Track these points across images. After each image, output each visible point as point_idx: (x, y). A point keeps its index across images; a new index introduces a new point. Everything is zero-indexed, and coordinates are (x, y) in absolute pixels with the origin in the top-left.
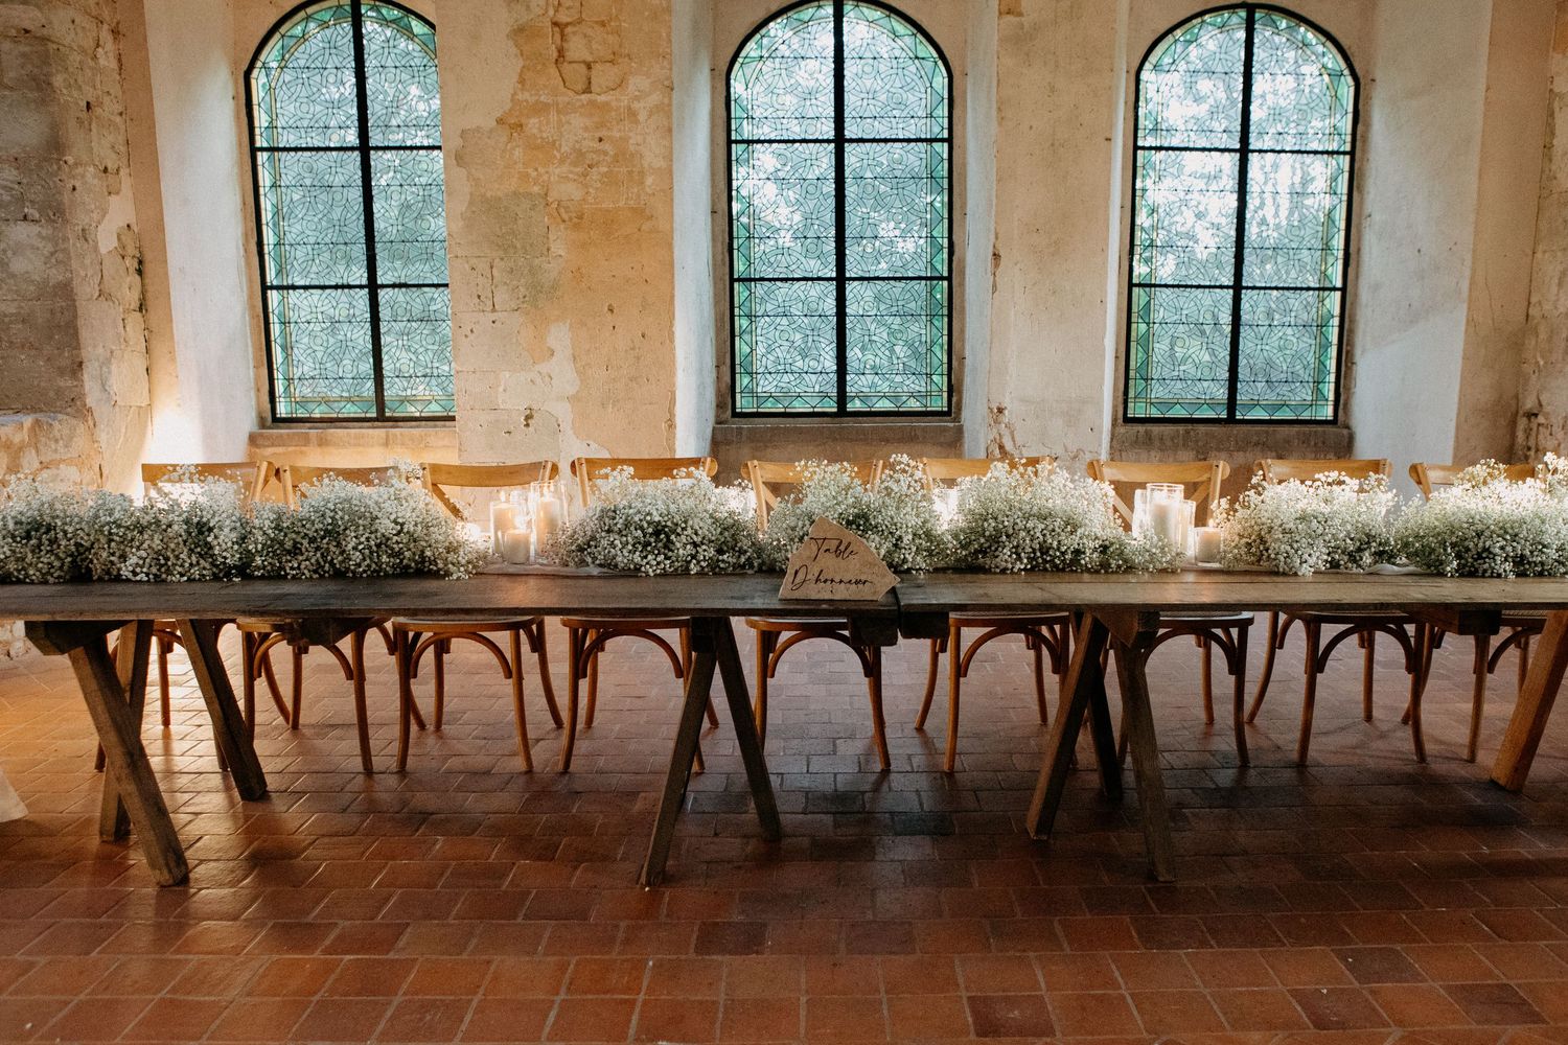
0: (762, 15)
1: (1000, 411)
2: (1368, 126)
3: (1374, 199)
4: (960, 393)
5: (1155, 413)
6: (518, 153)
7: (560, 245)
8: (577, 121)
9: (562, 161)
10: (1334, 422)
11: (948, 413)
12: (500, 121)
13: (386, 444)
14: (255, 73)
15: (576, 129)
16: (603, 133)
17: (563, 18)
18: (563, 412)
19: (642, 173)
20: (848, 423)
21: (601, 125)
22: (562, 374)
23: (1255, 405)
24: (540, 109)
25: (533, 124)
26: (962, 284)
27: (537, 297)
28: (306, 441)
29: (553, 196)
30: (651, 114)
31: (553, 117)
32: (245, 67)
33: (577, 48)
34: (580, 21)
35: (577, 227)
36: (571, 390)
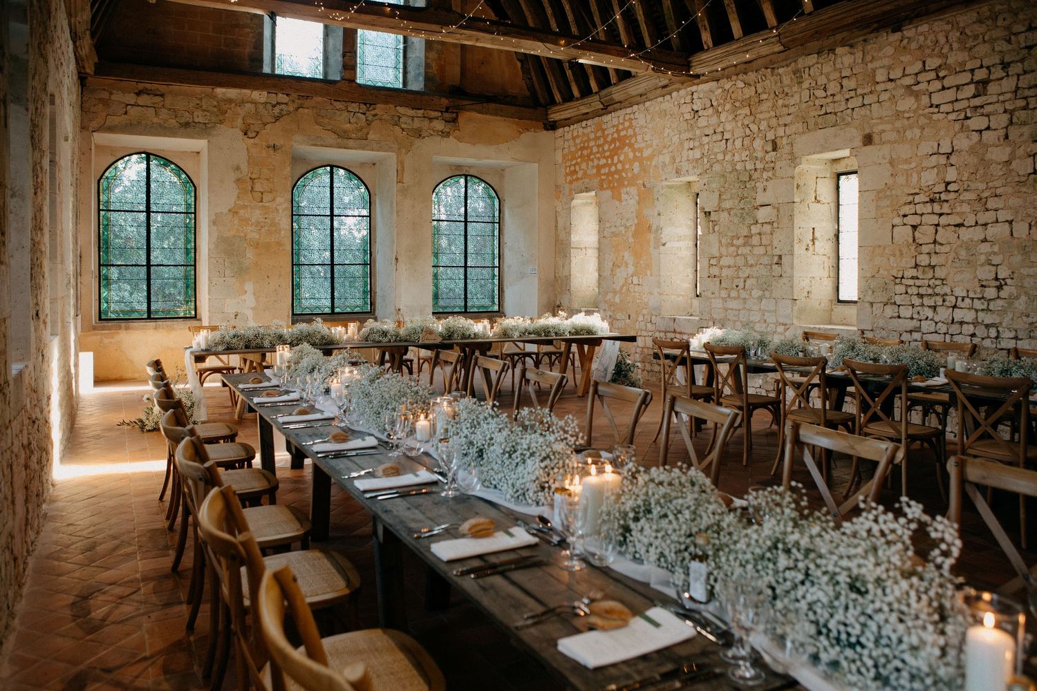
0: (305, 171)
1: (399, 310)
2: (504, 214)
3: (507, 238)
4: (375, 305)
5: (441, 310)
6: (236, 222)
7: (250, 254)
8: (258, 212)
9: (252, 225)
10: (499, 311)
11: (370, 312)
12: (230, 210)
13: (156, 328)
14: (102, 181)
15: (257, 215)
16: (266, 216)
17: (253, 176)
18: (250, 313)
19: (280, 230)
20: (336, 316)
21: (266, 213)
22: (249, 299)
23: (473, 307)
24: (245, 207)
25: (242, 212)
26: (375, 266)
27: (241, 272)
28: (120, 328)
29: (247, 237)
30: (283, 210)
31: (249, 209)
32: (98, 178)
33: (258, 187)
34: (259, 178)
35: (257, 248)
36: (253, 305)
